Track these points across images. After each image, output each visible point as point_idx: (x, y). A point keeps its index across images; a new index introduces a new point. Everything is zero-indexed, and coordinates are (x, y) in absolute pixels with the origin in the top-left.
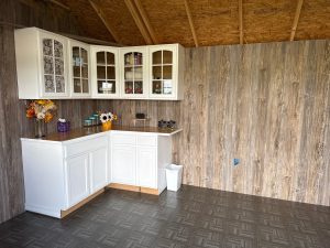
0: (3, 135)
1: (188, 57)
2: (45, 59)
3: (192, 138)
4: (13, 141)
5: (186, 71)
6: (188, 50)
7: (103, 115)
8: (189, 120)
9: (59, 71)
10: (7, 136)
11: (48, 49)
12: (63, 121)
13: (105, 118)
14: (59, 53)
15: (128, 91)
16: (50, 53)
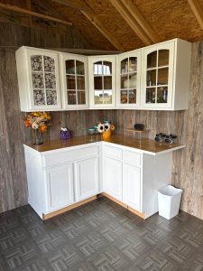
0: (7, 141)
1: (196, 53)
2: (34, 75)
3: (196, 159)
4: (16, 147)
5: (193, 73)
6: (196, 45)
7: (100, 125)
8: (194, 135)
9: (50, 85)
10: (10, 142)
11: (37, 65)
12: (64, 130)
13: (102, 128)
14: (49, 68)
15: (124, 100)
16: (39, 69)
